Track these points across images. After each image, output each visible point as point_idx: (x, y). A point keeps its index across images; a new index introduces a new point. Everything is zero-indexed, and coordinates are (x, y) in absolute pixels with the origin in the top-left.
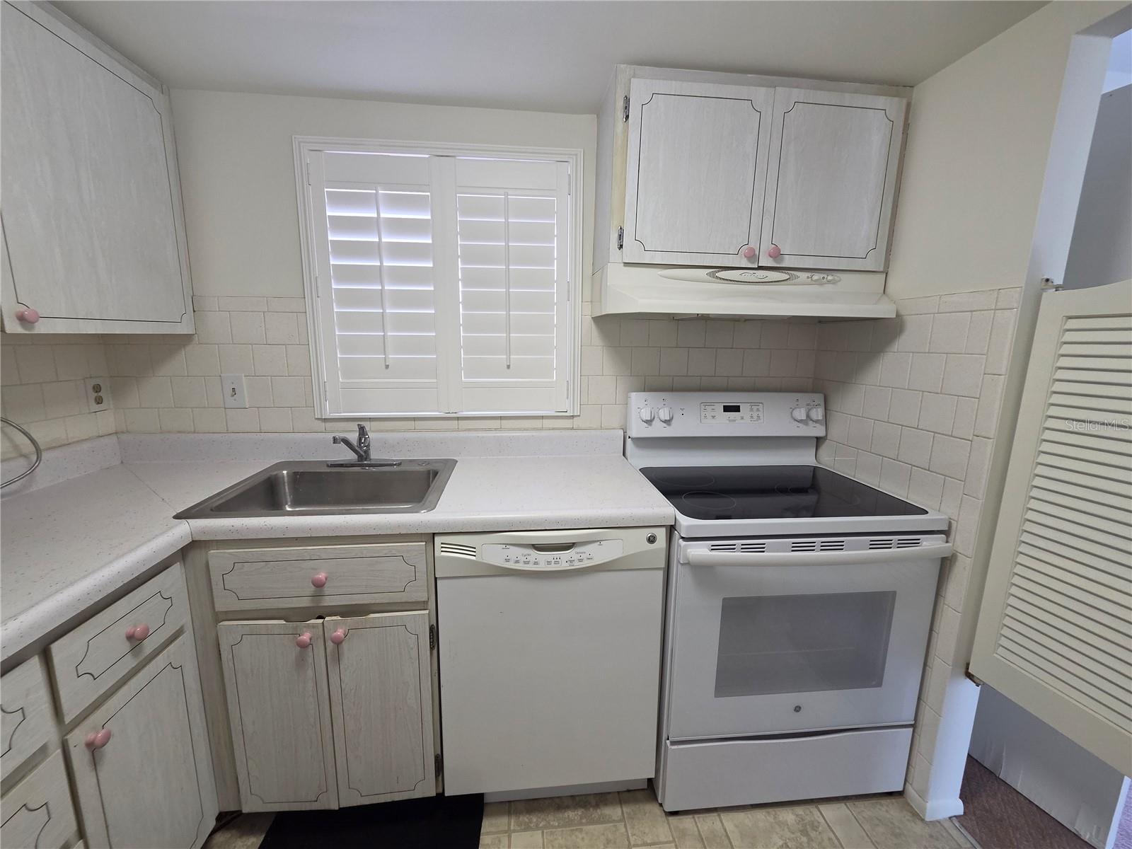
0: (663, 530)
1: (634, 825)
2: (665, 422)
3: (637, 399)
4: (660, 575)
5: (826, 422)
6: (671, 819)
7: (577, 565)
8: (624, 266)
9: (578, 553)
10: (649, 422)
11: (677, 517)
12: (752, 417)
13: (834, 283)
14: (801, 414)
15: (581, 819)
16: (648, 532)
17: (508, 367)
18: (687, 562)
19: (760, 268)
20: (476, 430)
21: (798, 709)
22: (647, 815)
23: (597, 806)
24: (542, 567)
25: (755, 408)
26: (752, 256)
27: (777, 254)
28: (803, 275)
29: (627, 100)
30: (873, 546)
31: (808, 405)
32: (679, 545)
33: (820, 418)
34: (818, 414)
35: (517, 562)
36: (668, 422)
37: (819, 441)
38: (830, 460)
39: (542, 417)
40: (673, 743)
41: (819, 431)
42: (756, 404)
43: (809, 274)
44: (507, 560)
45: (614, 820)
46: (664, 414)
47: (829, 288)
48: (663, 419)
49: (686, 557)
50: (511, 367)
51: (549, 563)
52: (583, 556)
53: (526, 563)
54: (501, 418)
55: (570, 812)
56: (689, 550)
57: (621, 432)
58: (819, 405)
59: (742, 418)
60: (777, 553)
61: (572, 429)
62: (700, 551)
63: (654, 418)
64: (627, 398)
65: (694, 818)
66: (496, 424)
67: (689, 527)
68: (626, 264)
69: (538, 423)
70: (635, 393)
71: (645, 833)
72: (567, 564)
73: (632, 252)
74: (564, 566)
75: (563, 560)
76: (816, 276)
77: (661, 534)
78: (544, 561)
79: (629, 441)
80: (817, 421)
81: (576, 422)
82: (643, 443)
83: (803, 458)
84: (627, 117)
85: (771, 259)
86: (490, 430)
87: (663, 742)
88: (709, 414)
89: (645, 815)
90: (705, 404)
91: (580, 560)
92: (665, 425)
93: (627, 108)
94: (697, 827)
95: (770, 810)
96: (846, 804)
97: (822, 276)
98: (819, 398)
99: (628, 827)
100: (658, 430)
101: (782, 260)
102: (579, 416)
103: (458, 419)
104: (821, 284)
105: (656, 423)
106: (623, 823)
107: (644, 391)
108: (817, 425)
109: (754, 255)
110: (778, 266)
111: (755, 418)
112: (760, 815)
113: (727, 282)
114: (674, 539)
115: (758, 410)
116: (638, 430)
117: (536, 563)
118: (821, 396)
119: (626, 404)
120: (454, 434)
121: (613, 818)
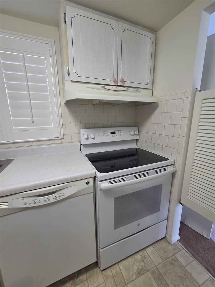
0: (92, 179)
1: (91, 280)
2: (93, 138)
3: (83, 131)
4: (92, 195)
5: (139, 135)
6: (103, 272)
7: (59, 199)
8: (71, 82)
9: (58, 194)
10: (87, 139)
11: (96, 173)
12: (119, 135)
13: (139, 92)
14: (132, 133)
15: (72, 285)
16: (86, 181)
17: (33, 122)
18: (100, 189)
19: (118, 86)
20: (23, 147)
21: (139, 225)
22: (95, 274)
23: (78, 277)
24: (43, 203)
25: (120, 132)
26: (115, 81)
27: (123, 81)
28: (131, 89)
29: (65, 15)
30: (157, 173)
31: (134, 130)
32: (98, 184)
33: (137, 134)
34: (137, 133)
35: (30, 204)
36: (94, 138)
37: (137, 140)
38: (140, 146)
39: (50, 140)
40: (102, 249)
41: (137, 138)
42: (120, 131)
43: (132, 89)
44: (25, 204)
45: (84, 281)
46: (92, 136)
47: (138, 93)
48: (92, 138)
49: (100, 188)
50: (34, 122)
51: (45, 201)
52: (61, 195)
53: (34, 203)
54: (33, 141)
55: (67, 284)
56: (101, 185)
57: (79, 143)
58: (137, 130)
59: (116, 135)
60: (130, 181)
61: (62, 143)
62: (105, 185)
63: (89, 137)
64: (80, 131)
65: (110, 269)
66: (31, 144)
67: (101, 177)
68: (72, 81)
69: (48, 142)
70: (82, 130)
71: (94, 282)
72: (54, 200)
73: (73, 77)
74: (53, 201)
75: (52, 198)
76: (135, 90)
77: (91, 181)
78: (43, 201)
79: (81, 145)
80: (136, 135)
81: (63, 141)
82: (86, 146)
83: (133, 146)
84: (66, 22)
85: (121, 83)
86: (29, 146)
87: (99, 249)
88: (106, 135)
89: (94, 274)
90: (105, 132)
91: (60, 197)
92: (93, 139)
93: (65, 18)
94: (112, 272)
95: (133, 256)
96: (152, 246)
97: (136, 89)
98: (137, 128)
99: (89, 282)
100: (91, 141)
101: (124, 84)
102: (63, 138)
103: (14, 143)
104: (136, 92)
105: (90, 139)
106: (87, 281)
107: (85, 129)
108: (137, 136)
109: (116, 81)
110: (123, 85)
111: (120, 135)
112: (130, 259)
113: (108, 90)
114: (96, 181)
115: (121, 133)
116: (84, 142)
117: (39, 202)
118: (137, 127)
119: (79, 133)
120: (12, 149)
121: (84, 280)
